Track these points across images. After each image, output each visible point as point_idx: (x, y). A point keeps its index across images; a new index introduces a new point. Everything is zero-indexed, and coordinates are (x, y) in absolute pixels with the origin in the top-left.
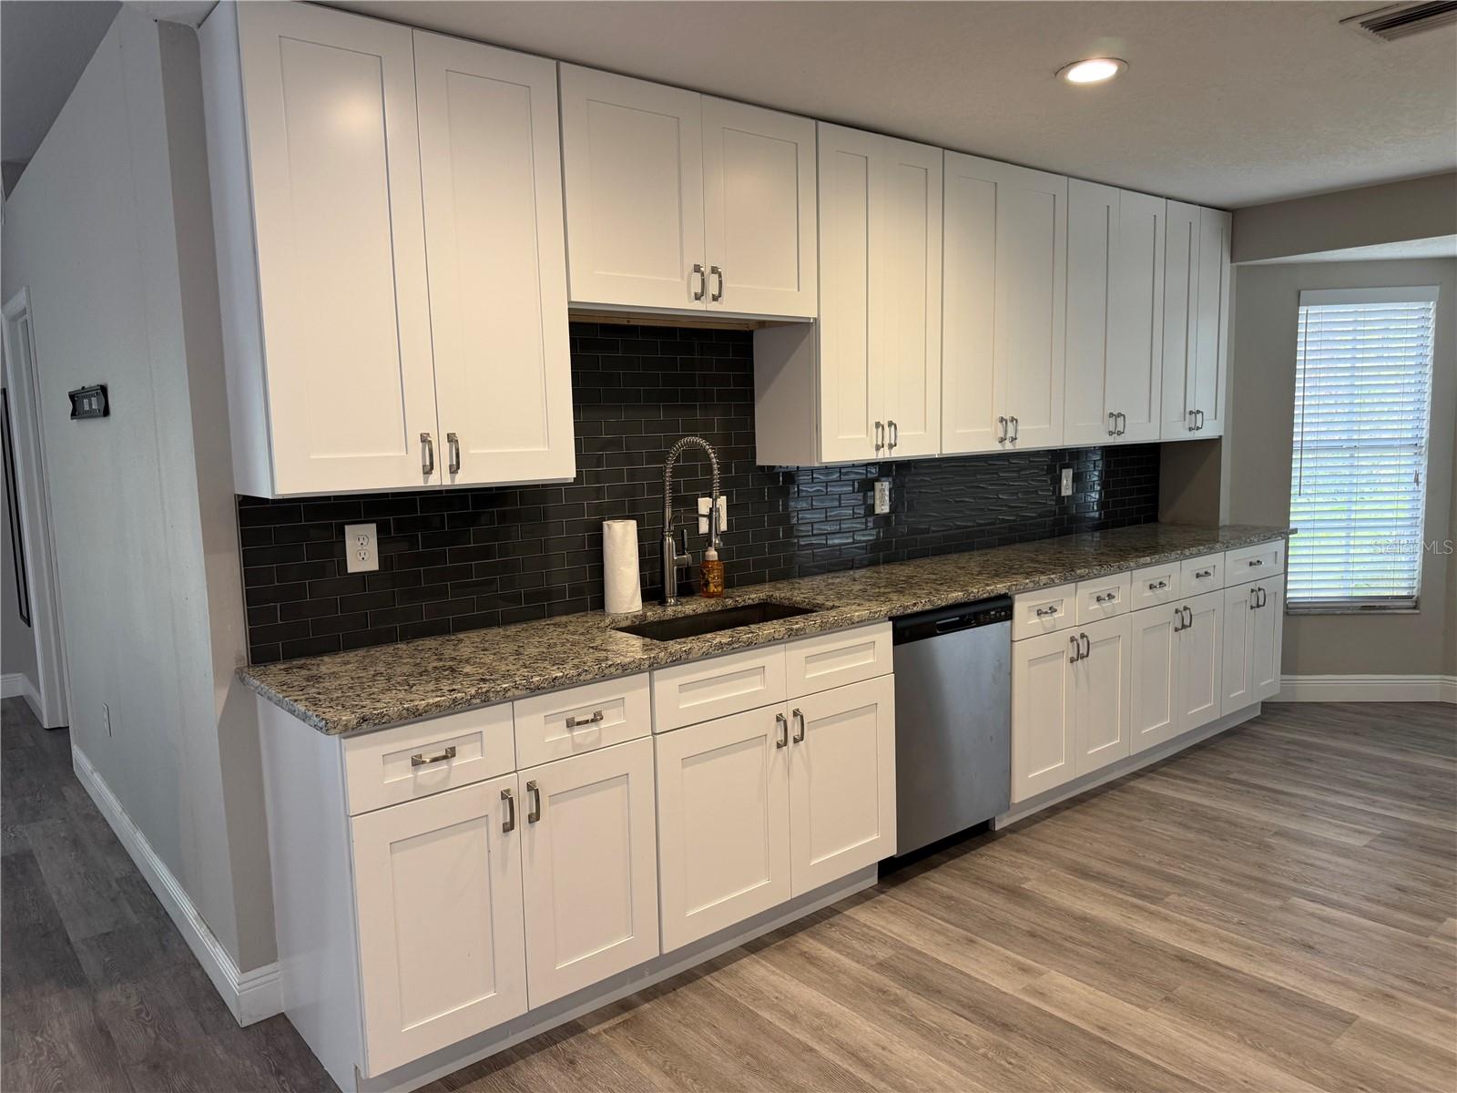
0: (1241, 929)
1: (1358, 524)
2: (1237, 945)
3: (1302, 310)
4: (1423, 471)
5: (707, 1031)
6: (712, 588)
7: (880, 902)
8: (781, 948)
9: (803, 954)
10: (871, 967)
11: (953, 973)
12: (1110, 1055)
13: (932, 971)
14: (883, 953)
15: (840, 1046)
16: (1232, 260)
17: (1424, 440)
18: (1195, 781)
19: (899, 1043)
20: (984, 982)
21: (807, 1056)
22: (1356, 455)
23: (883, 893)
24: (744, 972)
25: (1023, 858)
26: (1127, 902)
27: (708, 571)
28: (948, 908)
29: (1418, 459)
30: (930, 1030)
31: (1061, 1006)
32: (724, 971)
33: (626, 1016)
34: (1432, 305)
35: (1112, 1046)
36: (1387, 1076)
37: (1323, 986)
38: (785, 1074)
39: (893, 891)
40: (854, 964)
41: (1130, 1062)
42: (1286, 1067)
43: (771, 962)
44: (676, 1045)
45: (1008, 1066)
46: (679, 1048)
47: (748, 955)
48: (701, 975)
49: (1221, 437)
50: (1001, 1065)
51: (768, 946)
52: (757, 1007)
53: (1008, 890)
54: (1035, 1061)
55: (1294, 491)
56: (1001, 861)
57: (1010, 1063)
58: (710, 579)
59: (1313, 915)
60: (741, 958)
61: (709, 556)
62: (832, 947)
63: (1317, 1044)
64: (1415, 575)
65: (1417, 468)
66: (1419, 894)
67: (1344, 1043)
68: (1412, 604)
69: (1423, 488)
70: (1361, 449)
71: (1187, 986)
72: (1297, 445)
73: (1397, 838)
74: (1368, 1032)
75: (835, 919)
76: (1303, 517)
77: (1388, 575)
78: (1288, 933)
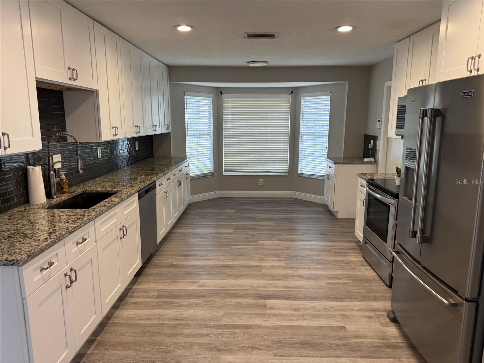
0: (228, 256)
1: (200, 155)
2: (230, 260)
3: (185, 97)
4: (212, 141)
5: (127, 334)
6: (65, 190)
7: (140, 282)
8: (124, 305)
9: (133, 303)
10: (156, 298)
11: (179, 290)
12: (229, 292)
13: (172, 292)
14: (156, 294)
15: (170, 319)
16: (169, 81)
17: (212, 133)
18: (188, 227)
19: (183, 311)
20: (188, 289)
21: (164, 326)
22: (199, 137)
23: (138, 279)
24: (120, 315)
25: (166, 257)
26: (200, 259)
27: (63, 183)
28: (160, 276)
29: (210, 138)
30: (187, 305)
31: (210, 286)
32: (114, 318)
33: (95, 344)
34: (211, 99)
35: (228, 290)
36: (275, 274)
37: (251, 262)
38: (163, 332)
39: (140, 277)
40: (151, 299)
41: (234, 291)
42: (259, 279)
43: (125, 309)
44: (122, 342)
45: (212, 304)
46: (125, 342)
47: (116, 310)
48: (107, 322)
49: (170, 132)
50: (210, 305)
51: (119, 306)
52: (136, 321)
53: (171, 266)
54: (216, 300)
55: (187, 147)
56: (161, 260)
57: (212, 303)
58: (64, 186)
59: (237, 248)
60: (115, 312)
61: (62, 178)
62: (139, 298)
63: (260, 273)
64: (212, 167)
65: (210, 140)
66: (250, 238)
67: (264, 271)
68: (212, 174)
69: (212, 145)
70: (199, 135)
71: (229, 272)
72: (187, 134)
73: (237, 228)
74: (265, 267)
75: (132, 291)
76: (189, 154)
77: (207, 168)
78: (237, 254)
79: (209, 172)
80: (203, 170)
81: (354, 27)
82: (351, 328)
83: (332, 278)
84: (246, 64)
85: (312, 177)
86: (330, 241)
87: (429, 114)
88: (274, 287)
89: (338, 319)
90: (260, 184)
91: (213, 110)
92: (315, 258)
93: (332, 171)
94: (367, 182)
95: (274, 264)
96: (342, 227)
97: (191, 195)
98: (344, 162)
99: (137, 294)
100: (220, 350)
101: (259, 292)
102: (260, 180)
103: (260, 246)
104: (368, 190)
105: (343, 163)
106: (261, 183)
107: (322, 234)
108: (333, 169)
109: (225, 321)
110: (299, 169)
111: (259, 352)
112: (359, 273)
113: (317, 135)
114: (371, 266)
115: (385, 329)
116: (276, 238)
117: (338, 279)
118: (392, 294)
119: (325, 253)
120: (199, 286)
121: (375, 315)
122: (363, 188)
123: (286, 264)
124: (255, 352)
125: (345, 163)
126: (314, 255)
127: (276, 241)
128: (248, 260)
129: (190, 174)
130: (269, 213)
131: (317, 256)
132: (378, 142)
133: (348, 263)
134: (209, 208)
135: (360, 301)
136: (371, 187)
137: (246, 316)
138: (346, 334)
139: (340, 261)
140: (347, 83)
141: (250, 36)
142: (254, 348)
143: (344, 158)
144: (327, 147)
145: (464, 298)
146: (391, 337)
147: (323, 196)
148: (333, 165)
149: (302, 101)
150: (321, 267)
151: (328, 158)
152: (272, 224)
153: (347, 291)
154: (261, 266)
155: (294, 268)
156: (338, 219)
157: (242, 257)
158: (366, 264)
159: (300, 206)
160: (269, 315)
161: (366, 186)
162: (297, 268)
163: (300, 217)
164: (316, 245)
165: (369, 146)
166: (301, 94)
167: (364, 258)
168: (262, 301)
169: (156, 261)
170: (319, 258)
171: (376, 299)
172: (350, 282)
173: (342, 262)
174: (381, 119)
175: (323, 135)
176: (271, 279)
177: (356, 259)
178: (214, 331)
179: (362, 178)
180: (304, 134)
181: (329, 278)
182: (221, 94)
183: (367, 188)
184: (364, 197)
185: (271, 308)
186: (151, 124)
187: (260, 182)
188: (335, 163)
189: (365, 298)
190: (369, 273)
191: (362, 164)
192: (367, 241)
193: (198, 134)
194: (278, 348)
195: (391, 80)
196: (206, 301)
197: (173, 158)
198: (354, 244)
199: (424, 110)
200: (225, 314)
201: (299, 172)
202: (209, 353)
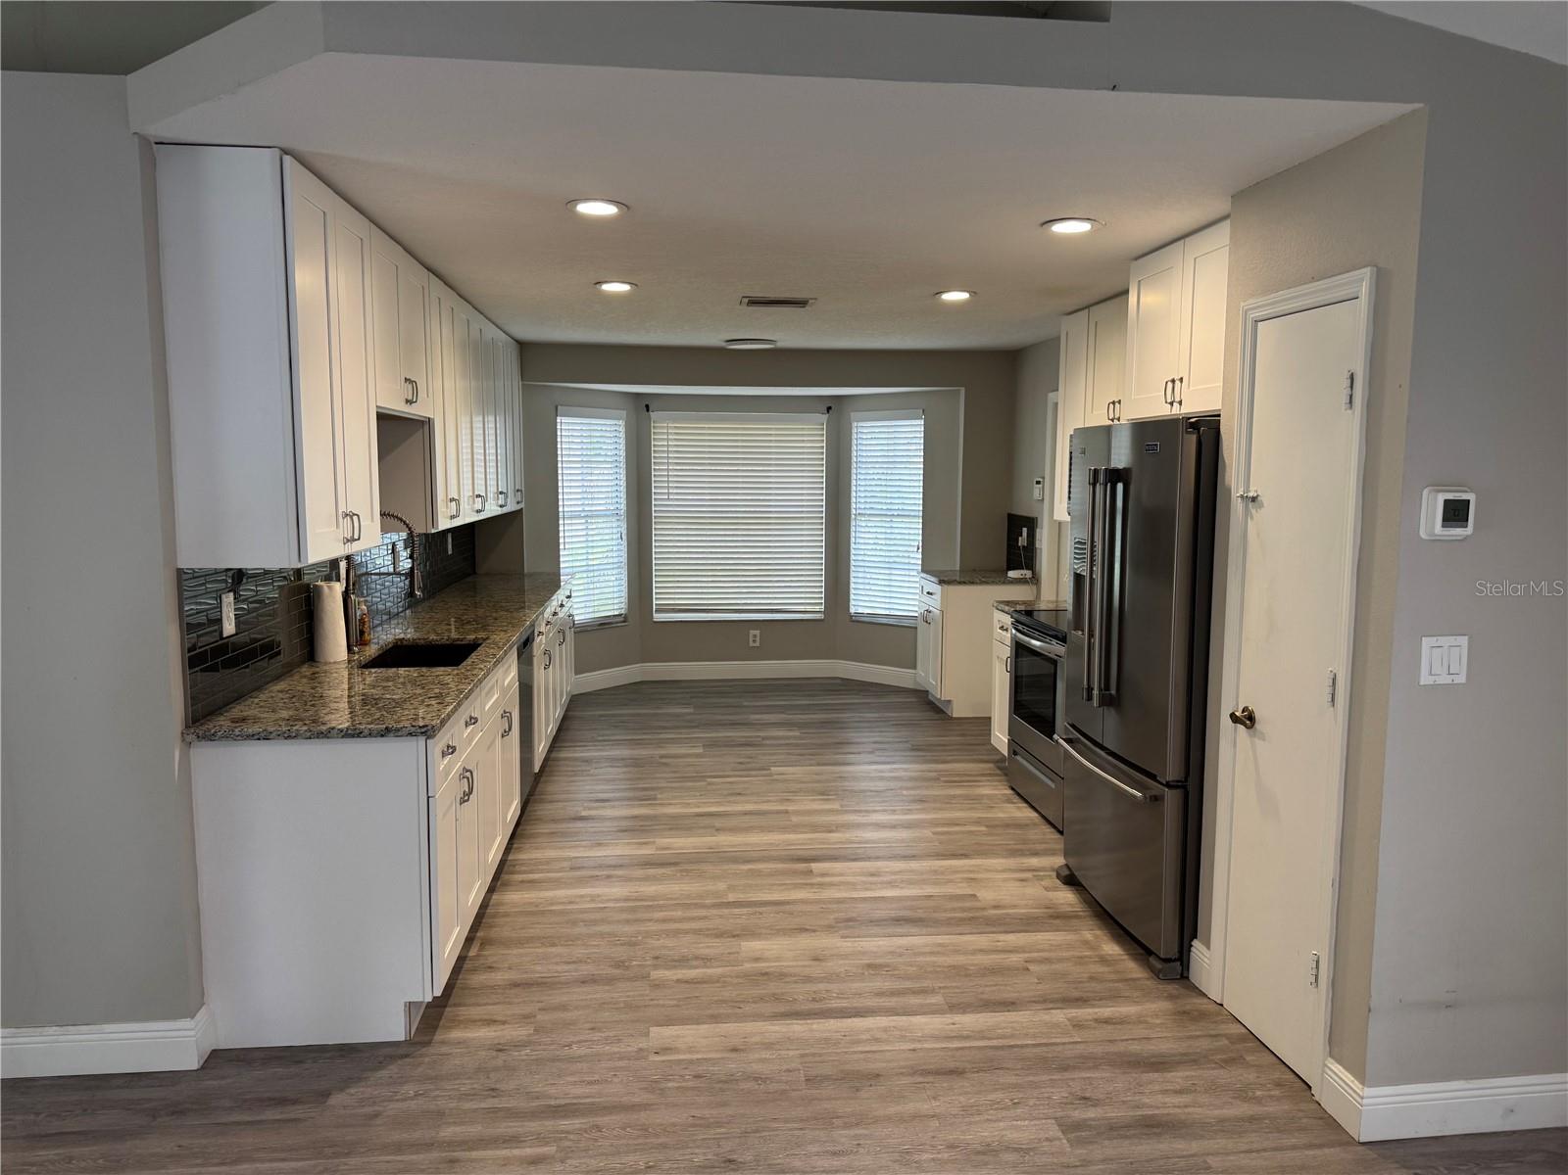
1: (593, 568)
3: (559, 420)
4: (624, 532)
5: (536, 926)
6: (366, 637)
9: (520, 882)
10: (570, 871)
11: (613, 857)
13: (601, 860)
14: (565, 864)
16: (522, 381)
17: (622, 511)
19: (639, 888)
20: (634, 854)
21: (609, 910)
22: (589, 521)
24: (503, 900)
26: (642, 804)
27: (364, 623)
28: (561, 836)
29: (619, 523)
30: (643, 878)
31: (682, 848)
32: (491, 906)
34: (622, 421)
35: (725, 851)
36: (819, 822)
37: (763, 804)
38: (609, 919)
40: (563, 874)
42: (789, 833)
43: (509, 891)
44: (533, 937)
49: (522, 509)
50: (693, 875)
52: (542, 907)
53: (579, 819)
54: (704, 868)
55: (561, 547)
57: (696, 873)
58: (365, 629)
59: (723, 783)
62: (533, 873)
63: (788, 823)
64: (623, 600)
65: (619, 529)
66: (748, 763)
67: (795, 819)
68: (624, 618)
69: (625, 543)
70: (591, 517)
71: (718, 822)
72: (561, 514)
73: (712, 744)
74: (797, 813)
75: (508, 863)
76: (567, 565)
77: (610, 602)
78: (725, 792)
79: (616, 613)
80: (602, 608)
81: (973, 293)
82: (986, 895)
83: (944, 825)
84: (724, 344)
85: (884, 621)
86: (936, 762)
87: (1101, 478)
88: (824, 843)
89: (960, 885)
90: (751, 644)
91: (627, 451)
92: (905, 792)
93: (935, 604)
94: (1012, 617)
95: (816, 806)
96: (963, 735)
97: (576, 674)
98: (962, 580)
99: (524, 868)
100: (738, 936)
101: (792, 852)
102: (752, 632)
103: (775, 777)
104: (1015, 635)
105: (960, 583)
106: (754, 641)
107: (918, 750)
108: (937, 597)
109: (731, 897)
110: (852, 602)
111: (813, 934)
112: (1001, 815)
113: (893, 515)
114: (1026, 802)
115: (1051, 895)
116: (811, 759)
117: (957, 825)
118: (1065, 844)
119: (926, 784)
120: (657, 849)
121: (1034, 876)
122: (1004, 633)
123: (842, 806)
124: (804, 935)
125: (964, 583)
126: (901, 788)
127: (811, 765)
128: (755, 803)
129: (576, 618)
130: (783, 713)
131: (907, 789)
132: (1038, 530)
133: (978, 798)
134: (626, 705)
135: (1006, 857)
136: (1020, 627)
137: (775, 887)
138: (978, 904)
139: (960, 796)
140: (963, 390)
141: (754, 302)
142: (803, 930)
143: (961, 571)
144: (921, 545)
145: (1164, 783)
146: (1062, 904)
147: (915, 668)
148: (936, 588)
149: (854, 430)
150: (918, 807)
151: (923, 571)
152: (797, 734)
153: (976, 844)
154: (787, 812)
155: (860, 811)
156: (951, 718)
157: (738, 798)
158: (1016, 799)
159: (856, 694)
160: (821, 885)
161: (1010, 627)
162: (867, 811)
163: (860, 717)
164: (906, 770)
165: (1018, 542)
166: (852, 414)
167: (1013, 789)
168: (802, 866)
169: (538, 813)
170: (912, 792)
171: (1035, 854)
172: (984, 829)
173: (967, 797)
174: (1043, 478)
175: (909, 516)
176: (815, 832)
177: (996, 792)
178: (715, 912)
179: (1003, 611)
180: (861, 512)
181: (937, 825)
182: (648, 411)
183: (1014, 631)
184: (1006, 652)
185: (823, 875)
186: (471, 494)
187: (751, 639)
188: (941, 582)
189: (1014, 853)
190: (1026, 813)
191: (1004, 583)
192: (1018, 749)
193: (589, 514)
194: (846, 928)
195: (1058, 390)
196: (681, 871)
197: (531, 575)
198: (991, 765)
199: (1095, 470)
200: (731, 888)
201: (852, 610)
202: (718, 940)
